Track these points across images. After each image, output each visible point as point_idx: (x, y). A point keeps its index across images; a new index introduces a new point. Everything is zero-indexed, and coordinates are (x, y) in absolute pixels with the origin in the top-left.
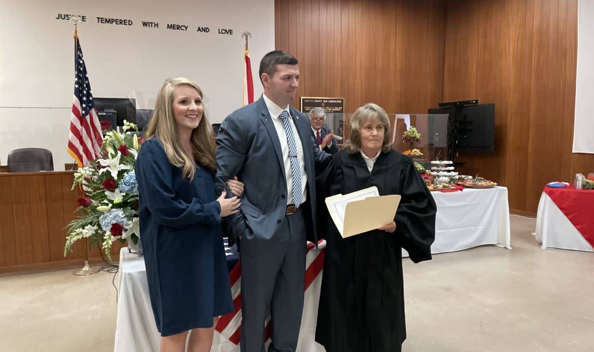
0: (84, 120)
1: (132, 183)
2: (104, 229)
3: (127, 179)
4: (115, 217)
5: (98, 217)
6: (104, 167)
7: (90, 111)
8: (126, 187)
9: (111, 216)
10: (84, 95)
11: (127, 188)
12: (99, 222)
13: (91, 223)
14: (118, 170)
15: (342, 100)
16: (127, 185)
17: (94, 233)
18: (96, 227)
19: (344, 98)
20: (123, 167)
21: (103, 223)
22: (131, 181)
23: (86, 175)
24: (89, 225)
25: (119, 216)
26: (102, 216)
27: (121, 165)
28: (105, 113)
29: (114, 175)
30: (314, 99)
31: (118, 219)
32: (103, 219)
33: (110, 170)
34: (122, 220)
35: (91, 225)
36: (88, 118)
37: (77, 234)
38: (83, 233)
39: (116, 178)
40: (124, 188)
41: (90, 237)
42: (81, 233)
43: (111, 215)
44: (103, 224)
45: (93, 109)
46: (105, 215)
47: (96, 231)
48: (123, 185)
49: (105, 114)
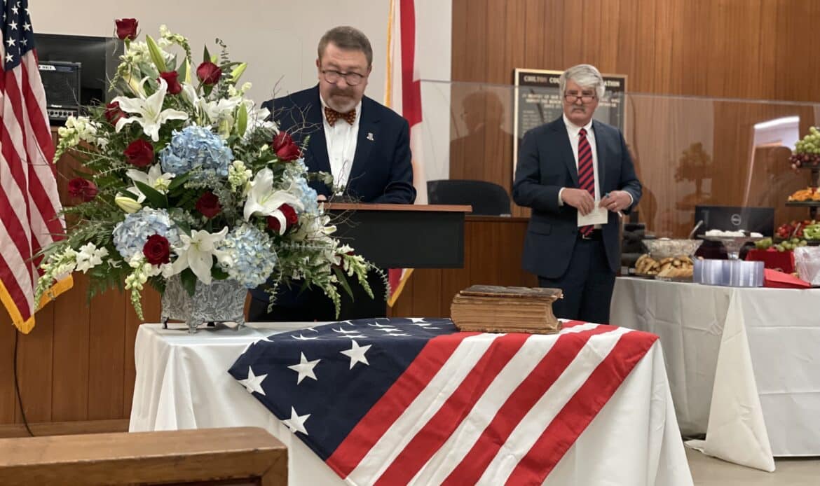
0: (8, 75)
1: (192, 150)
2: (124, 253)
3: (181, 140)
4: (150, 225)
5: (110, 227)
6: (128, 115)
7: (24, 58)
8: (178, 159)
9: (142, 223)
10: (11, 17)
11: (180, 162)
12: (112, 237)
13: (94, 240)
14: (159, 122)
15: (622, 81)
16: (180, 154)
17: (100, 262)
18: (103, 251)
19: (625, 77)
20: (171, 114)
21: (121, 238)
22: (190, 146)
23: (84, 133)
24: (90, 244)
25: (161, 224)
26: (120, 225)
27: (165, 112)
28: (55, 65)
29: (152, 131)
30: (549, 76)
31: (159, 230)
32: (122, 228)
33: (142, 124)
34: (167, 232)
35: (94, 243)
36: (18, 71)
37: (65, 261)
38: (78, 260)
39: (156, 138)
40: (172, 162)
41: (89, 269)
42: (74, 259)
43: (141, 220)
44: (124, 240)
45: (30, 53)
46: (127, 221)
47: (104, 259)
48: (171, 155)
49: (53, 68)
